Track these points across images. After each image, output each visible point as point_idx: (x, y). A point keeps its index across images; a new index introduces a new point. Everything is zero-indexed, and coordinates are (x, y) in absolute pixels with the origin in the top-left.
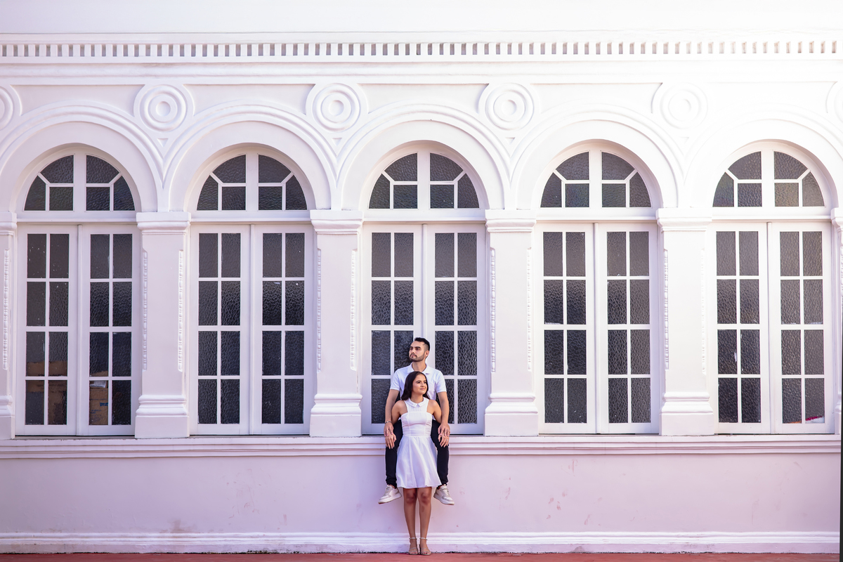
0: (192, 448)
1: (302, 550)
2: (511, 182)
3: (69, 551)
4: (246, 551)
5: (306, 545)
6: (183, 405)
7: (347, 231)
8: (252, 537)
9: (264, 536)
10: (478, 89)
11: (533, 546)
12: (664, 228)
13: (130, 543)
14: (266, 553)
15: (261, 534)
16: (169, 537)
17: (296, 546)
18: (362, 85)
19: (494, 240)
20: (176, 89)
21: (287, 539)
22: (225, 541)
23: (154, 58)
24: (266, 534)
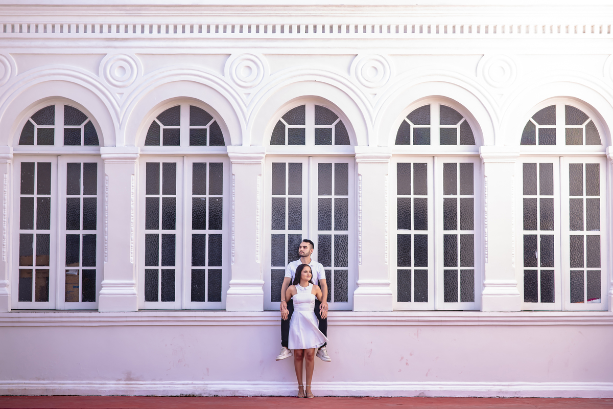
0: (140, 319)
1: (220, 394)
2: (373, 126)
3: (50, 394)
4: (179, 395)
5: (223, 391)
6: (134, 288)
8: (183, 384)
9: (192, 384)
10: (349, 58)
11: (388, 392)
12: (485, 160)
14: (193, 396)
15: (190, 382)
16: (123, 384)
17: (216, 391)
18: (266, 55)
19: (361, 168)
20: (130, 57)
21: (209, 386)
22: (164, 387)
23: (114, 34)
24: (194, 382)
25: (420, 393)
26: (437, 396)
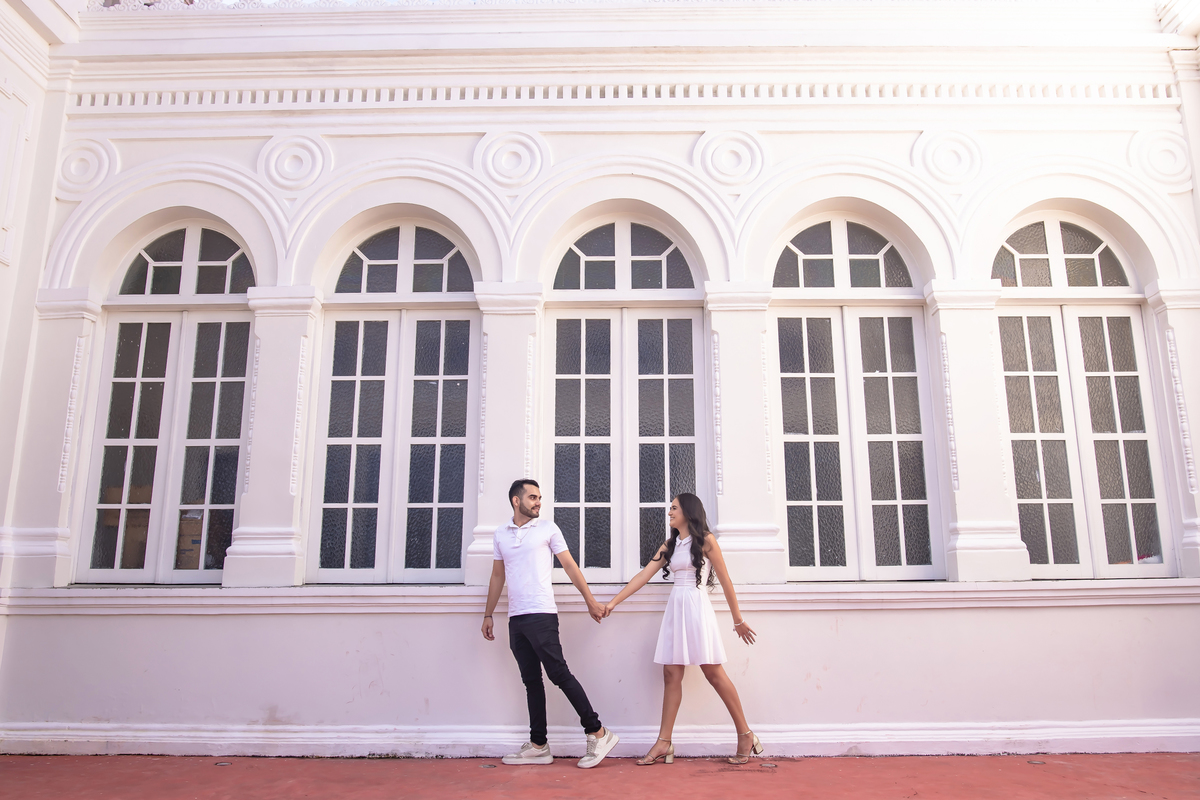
0: (298, 601)
1: (448, 753)
2: (737, 250)
3: (114, 752)
4: (366, 754)
5: (454, 746)
6: (292, 541)
7: (521, 310)
8: (377, 732)
9: (395, 731)
10: (691, 138)
11: (786, 746)
12: (940, 305)
13: (200, 741)
14: (395, 757)
15: (391, 727)
16: (259, 731)
17: (440, 747)
18: (545, 133)
19: (717, 321)
20: (313, 141)
21: (428, 735)
22: (338, 738)
23: (288, 104)
24: (398, 727)
25: (851, 748)
26: (884, 753)
